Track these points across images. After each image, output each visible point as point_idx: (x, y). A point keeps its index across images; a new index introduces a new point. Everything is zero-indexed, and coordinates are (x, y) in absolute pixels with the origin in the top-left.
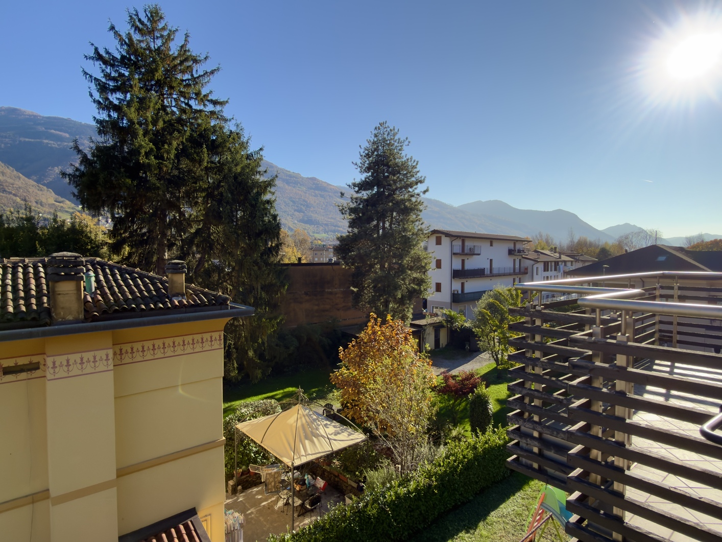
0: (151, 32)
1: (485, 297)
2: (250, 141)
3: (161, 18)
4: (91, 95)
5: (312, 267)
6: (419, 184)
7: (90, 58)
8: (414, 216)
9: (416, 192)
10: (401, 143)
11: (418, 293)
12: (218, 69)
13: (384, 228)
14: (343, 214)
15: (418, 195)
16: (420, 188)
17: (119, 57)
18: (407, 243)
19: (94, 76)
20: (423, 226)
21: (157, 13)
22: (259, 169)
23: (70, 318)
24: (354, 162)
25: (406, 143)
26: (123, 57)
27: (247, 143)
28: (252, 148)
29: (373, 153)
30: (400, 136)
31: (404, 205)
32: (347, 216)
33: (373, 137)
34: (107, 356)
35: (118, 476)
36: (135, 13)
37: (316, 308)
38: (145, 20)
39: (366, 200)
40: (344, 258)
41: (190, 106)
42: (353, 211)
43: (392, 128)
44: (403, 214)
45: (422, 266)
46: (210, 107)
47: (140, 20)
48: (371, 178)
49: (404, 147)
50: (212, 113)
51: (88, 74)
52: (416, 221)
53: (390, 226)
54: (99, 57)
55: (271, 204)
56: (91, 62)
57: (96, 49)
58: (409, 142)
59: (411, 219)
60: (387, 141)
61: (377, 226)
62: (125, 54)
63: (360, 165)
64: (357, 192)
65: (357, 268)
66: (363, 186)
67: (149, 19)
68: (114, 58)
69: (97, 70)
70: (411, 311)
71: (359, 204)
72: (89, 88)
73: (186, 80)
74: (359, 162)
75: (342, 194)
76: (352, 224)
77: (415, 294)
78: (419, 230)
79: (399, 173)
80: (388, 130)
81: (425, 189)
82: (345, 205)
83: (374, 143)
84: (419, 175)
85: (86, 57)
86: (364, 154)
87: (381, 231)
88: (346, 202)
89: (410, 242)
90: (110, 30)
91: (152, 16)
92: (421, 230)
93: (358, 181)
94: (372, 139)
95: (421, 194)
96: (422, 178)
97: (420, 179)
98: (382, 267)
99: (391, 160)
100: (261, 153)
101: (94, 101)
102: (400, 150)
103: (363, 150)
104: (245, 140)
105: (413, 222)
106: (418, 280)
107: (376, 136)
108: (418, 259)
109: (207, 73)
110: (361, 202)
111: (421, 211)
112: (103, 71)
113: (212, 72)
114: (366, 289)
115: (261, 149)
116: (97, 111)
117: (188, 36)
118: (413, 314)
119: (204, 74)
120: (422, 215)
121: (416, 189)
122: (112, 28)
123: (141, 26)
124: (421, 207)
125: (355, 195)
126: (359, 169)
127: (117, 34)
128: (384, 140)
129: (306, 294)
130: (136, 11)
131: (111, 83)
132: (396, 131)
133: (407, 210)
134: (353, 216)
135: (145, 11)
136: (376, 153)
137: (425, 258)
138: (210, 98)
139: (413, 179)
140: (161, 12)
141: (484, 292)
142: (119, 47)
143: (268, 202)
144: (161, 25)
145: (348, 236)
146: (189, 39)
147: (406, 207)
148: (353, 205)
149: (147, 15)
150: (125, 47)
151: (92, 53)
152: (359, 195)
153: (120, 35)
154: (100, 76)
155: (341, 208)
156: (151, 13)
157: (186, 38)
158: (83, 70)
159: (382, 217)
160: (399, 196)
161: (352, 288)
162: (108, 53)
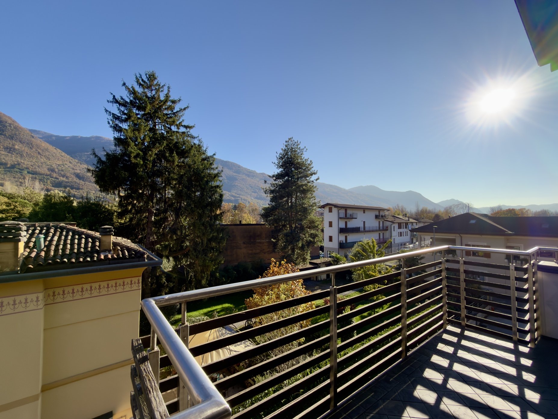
0: (149, 87)
1: (356, 245)
2: (207, 150)
3: (155, 78)
4: (109, 123)
5: (248, 227)
6: (313, 175)
7: (111, 102)
8: (310, 195)
9: (311, 179)
10: (302, 150)
11: (313, 243)
12: (188, 107)
13: (291, 202)
14: (266, 193)
15: (313, 181)
16: (313, 178)
17: (129, 101)
18: (305, 211)
19: (112, 112)
20: (316, 201)
21: (153, 76)
22: (213, 167)
23: (7, 270)
24: (274, 162)
25: (305, 150)
26: (131, 101)
27: (206, 151)
28: (209, 153)
29: (284, 156)
30: (301, 146)
31: (303, 188)
32: (269, 195)
33: (285, 147)
34: (37, 298)
35: (42, 391)
36: (139, 76)
37: (250, 252)
38: (146, 80)
39: (280, 185)
40: (266, 221)
41: (171, 129)
42: (272, 192)
43: (296, 141)
44: (303, 193)
45: (316, 226)
46: (182, 129)
47: (142, 80)
48: (284, 171)
49: (304, 152)
50: (184, 133)
51: (108, 111)
52: (312, 198)
53: (296, 200)
54: (116, 101)
55: (220, 188)
56: (111, 104)
57: (114, 96)
58: (307, 149)
59: (308, 197)
60: (293, 149)
61: (287, 201)
62: (132, 99)
63: (277, 164)
64: (275, 180)
65: (275, 227)
66: (278, 177)
67: (148, 79)
68: (126, 102)
69: (115, 109)
70: (309, 255)
71: (277, 188)
72: (108, 119)
73: (169, 114)
74: (276, 162)
75: (265, 182)
76: (272, 200)
77: (311, 244)
78: (313, 203)
79: (301, 168)
80: (294, 142)
81: (317, 178)
82: (268, 188)
83: (285, 150)
84: (313, 169)
85: (108, 101)
86: (279, 157)
87: (290, 204)
88: (268, 186)
89: (307, 211)
90: (123, 86)
91: (149, 77)
92: (315, 203)
93: (276, 173)
94: (284, 148)
95: (315, 181)
96: (315, 171)
97: (314, 172)
98: (291, 227)
99: (295, 160)
100: (214, 157)
101: (111, 127)
102: (301, 154)
103: (279, 155)
104: (204, 149)
105: (310, 198)
106: (313, 235)
107: (286, 146)
108: (312, 222)
109: (181, 109)
110: (277, 186)
111: (314, 191)
112: (119, 109)
113: (185, 109)
114: (280, 240)
115: (214, 154)
116: (113, 132)
117: (169, 88)
118: (310, 257)
119: (180, 110)
120: (314, 194)
121: (311, 178)
122: (124, 84)
123: (142, 83)
124: (314, 189)
125: (274, 182)
126: (277, 166)
127: (127, 88)
128: (292, 148)
129: (244, 243)
130: (141, 75)
131: (124, 117)
132: (299, 143)
133: (306, 191)
134: (272, 195)
135: (146, 75)
136: (286, 156)
137: (317, 221)
138: (183, 124)
139: (310, 172)
140: (156, 75)
141: (355, 243)
142: (128, 95)
143: (218, 187)
144: (155, 82)
145: (268, 207)
146: (170, 90)
147: (304, 190)
148: (272, 189)
149: (147, 77)
150: (132, 95)
151: (111, 98)
152: (276, 182)
153: (129, 88)
154: (117, 113)
155: (265, 190)
156: (149, 76)
157: (168, 89)
158: (105, 109)
159: (290, 195)
160: (299, 183)
161: (272, 240)
162: (122, 98)
